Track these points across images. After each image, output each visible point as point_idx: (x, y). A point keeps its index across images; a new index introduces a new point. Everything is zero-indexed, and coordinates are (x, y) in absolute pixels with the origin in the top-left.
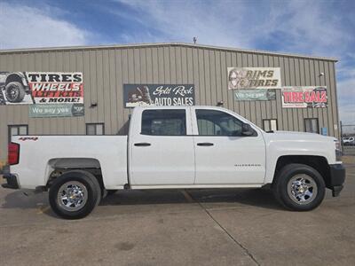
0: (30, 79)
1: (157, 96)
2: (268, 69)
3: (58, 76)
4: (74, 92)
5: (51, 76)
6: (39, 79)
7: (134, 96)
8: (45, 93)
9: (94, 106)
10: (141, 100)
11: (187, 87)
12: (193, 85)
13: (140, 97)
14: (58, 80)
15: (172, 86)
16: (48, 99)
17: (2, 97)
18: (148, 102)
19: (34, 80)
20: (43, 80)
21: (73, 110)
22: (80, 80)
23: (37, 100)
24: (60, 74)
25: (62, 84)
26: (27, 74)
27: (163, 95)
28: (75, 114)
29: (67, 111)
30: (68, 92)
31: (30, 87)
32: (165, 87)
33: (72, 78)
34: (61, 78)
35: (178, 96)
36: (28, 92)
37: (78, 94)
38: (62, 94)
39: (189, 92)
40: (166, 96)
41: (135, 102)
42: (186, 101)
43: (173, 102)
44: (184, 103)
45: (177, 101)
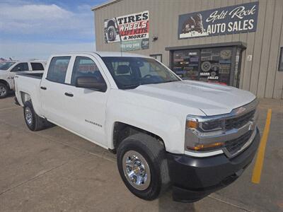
0: (118, 22)
1: (210, 23)
3: (133, 17)
4: (143, 29)
5: (129, 18)
6: (123, 21)
7: (187, 26)
8: (126, 32)
9: (155, 39)
10: (193, 30)
11: (248, 6)
12: (257, 4)
13: (193, 27)
14: (133, 21)
15: (229, 9)
16: (128, 37)
17: (106, 38)
18: (201, 31)
19: (121, 23)
20: (125, 22)
21: (142, 44)
22: (147, 17)
23: (123, 37)
24: (134, 15)
25: (136, 23)
26: (117, 18)
27: (217, 22)
28: (143, 47)
29: (138, 45)
30: (140, 29)
31: (118, 29)
32: (220, 11)
33: (142, 17)
34: (135, 19)
35: (236, 19)
36: (118, 33)
37: (145, 30)
38: (135, 32)
39: (251, 12)
40: (220, 21)
41: (188, 32)
42: (245, 25)
43: (227, 27)
44: (242, 27)
45: (232, 26)
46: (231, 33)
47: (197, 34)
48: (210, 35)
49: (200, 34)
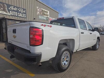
1: (11, 10)
2: (47, 11)
11: (24, 10)
12: (26, 10)
15: (17, 7)
18: (7, 12)
27: (13, 11)
35: (20, 12)
39: (24, 12)
42: (23, 15)
43: (18, 14)
44: (23, 16)
45: (20, 14)
46: (19, 17)
47: (5, 13)
48: (11, 15)
49: (6, 14)
